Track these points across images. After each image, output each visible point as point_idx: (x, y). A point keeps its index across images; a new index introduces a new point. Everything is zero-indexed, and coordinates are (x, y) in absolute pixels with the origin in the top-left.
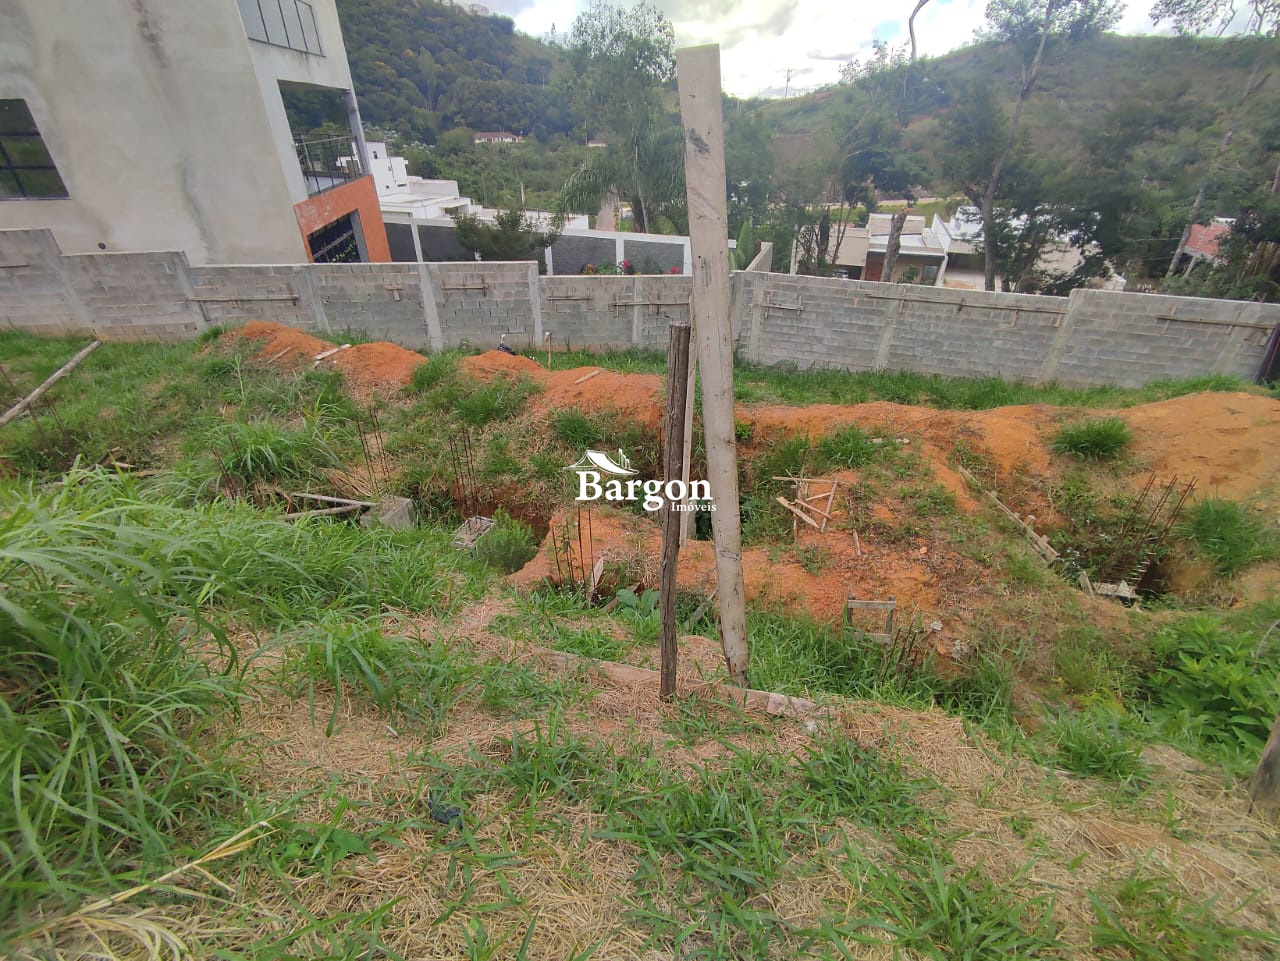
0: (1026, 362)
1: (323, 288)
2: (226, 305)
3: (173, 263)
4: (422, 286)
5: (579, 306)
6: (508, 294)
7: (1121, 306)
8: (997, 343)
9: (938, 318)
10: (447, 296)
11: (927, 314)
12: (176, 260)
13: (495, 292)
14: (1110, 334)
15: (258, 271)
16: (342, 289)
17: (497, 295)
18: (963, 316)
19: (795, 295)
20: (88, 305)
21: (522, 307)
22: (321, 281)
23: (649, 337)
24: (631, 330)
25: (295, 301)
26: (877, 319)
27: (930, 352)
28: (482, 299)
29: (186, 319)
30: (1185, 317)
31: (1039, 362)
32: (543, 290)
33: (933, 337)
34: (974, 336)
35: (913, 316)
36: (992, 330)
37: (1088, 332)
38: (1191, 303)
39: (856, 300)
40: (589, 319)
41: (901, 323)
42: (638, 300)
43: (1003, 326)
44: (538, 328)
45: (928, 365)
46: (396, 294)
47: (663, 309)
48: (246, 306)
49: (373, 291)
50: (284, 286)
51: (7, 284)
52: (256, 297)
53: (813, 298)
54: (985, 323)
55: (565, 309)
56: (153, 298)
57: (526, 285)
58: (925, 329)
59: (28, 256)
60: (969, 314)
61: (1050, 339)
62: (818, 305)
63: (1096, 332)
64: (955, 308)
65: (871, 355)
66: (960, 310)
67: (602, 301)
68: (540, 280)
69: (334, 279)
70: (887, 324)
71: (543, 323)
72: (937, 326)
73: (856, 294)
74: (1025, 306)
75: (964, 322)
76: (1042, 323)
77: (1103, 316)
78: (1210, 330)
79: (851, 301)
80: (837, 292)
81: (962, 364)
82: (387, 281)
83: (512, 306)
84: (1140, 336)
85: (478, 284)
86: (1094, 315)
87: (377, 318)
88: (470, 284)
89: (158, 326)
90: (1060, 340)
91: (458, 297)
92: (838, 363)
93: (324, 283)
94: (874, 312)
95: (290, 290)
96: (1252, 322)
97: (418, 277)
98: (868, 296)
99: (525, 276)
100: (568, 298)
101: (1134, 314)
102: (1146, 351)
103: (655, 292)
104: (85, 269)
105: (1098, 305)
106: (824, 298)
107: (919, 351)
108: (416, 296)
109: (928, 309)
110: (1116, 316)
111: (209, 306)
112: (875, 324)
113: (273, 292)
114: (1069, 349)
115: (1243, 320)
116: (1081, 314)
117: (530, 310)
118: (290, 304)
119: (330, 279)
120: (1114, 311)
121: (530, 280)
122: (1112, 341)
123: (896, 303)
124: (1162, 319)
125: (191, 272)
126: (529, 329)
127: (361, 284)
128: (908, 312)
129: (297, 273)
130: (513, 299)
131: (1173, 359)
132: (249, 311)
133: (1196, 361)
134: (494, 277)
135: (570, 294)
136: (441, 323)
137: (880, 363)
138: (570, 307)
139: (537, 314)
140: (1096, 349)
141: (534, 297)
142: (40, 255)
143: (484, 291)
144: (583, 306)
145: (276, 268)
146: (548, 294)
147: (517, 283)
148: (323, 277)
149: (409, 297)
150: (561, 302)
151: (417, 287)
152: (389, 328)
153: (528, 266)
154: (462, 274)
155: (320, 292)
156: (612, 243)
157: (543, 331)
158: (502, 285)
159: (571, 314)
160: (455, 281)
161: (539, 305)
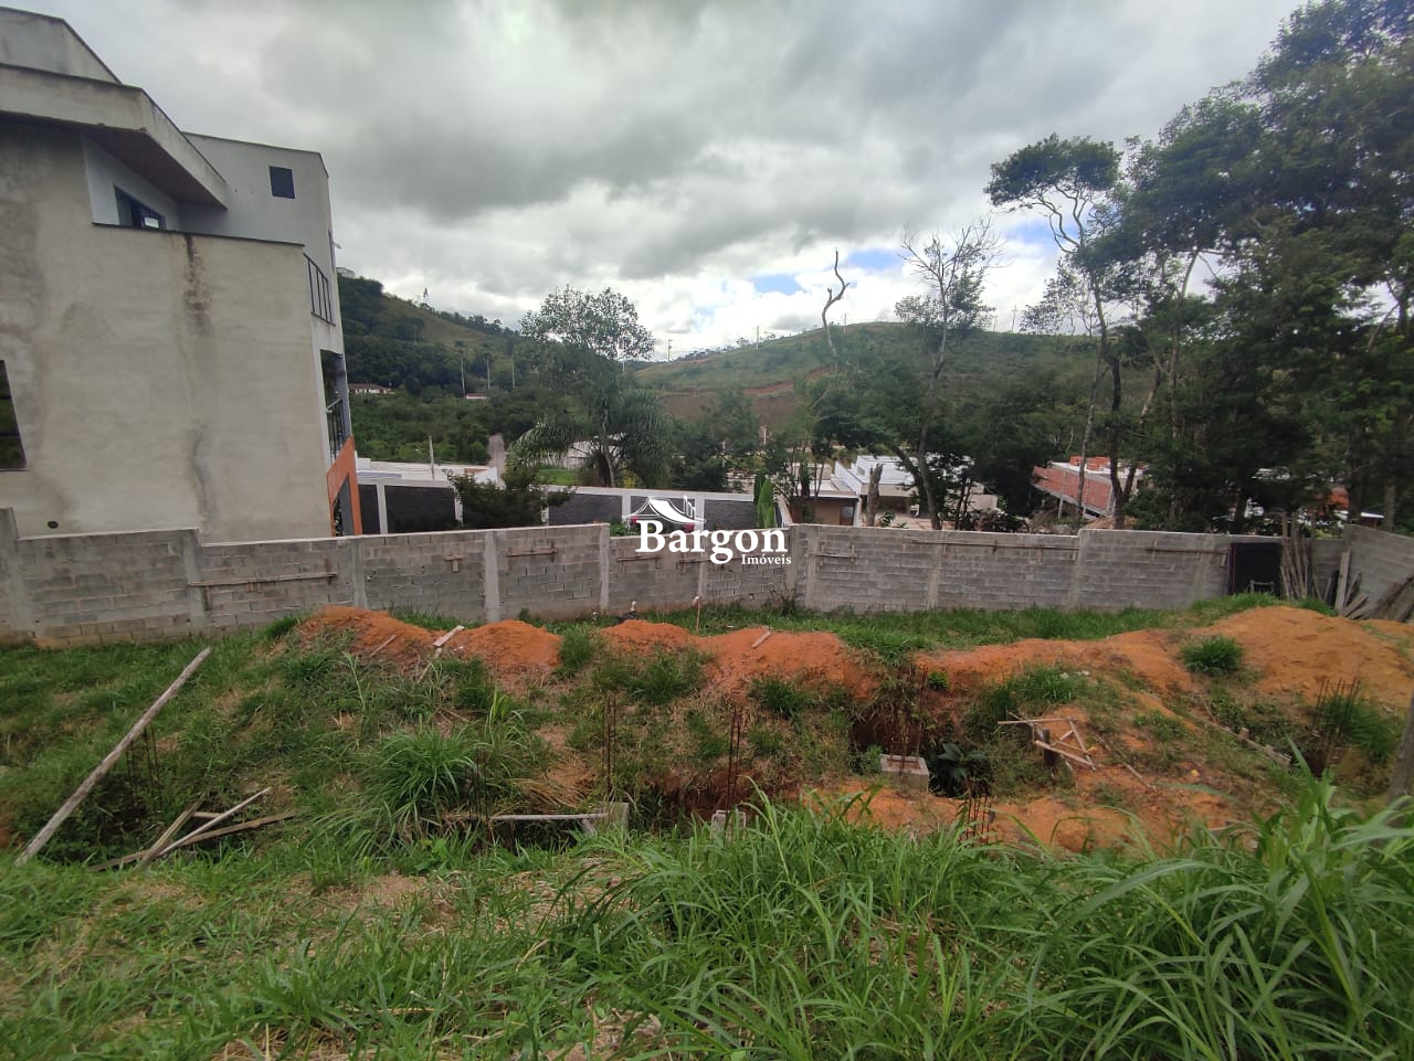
0: (1055, 591)
1: (370, 562)
2: (240, 589)
3: (181, 543)
4: (485, 555)
5: (649, 566)
6: (577, 558)
7: (1118, 541)
8: (1030, 577)
9: (977, 558)
10: (510, 564)
11: (968, 555)
12: (188, 539)
13: (564, 556)
14: (1115, 564)
15: (293, 547)
16: (392, 562)
17: (565, 560)
18: (997, 555)
19: (848, 544)
20: (37, 599)
21: (592, 568)
22: (369, 555)
23: (713, 592)
24: (695, 586)
25: (331, 579)
26: (924, 562)
27: (974, 589)
28: (549, 564)
29: (179, 610)
30: (1165, 548)
31: (1065, 592)
32: (613, 552)
33: (975, 576)
34: (1010, 572)
35: (955, 558)
36: (1024, 566)
37: (1098, 564)
38: (1167, 536)
39: (904, 546)
40: (657, 577)
41: (945, 564)
43: (1032, 563)
44: (605, 592)
45: (974, 600)
46: (455, 564)
48: (267, 588)
49: (429, 562)
50: (322, 563)
52: (282, 577)
53: (866, 546)
54: (1017, 560)
55: (634, 570)
56: (139, 586)
57: (597, 547)
58: (967, 569)
60: (1002, 553)
61: (1070, 571)
62: (870, 553)
63: (1104, 563)
64: (991, 550)
65: (922, 595)
66: (995, 550)
68: (611, 542)
69: (386, 551)
70: (934, 566)
71: (610, 585)
72: (977, 565)
73: (904, 541)
74: (1047, 545)
75: (1000, 560)
76: (1062, 558)
77: (1107, 550)
78: (1185, 557)
79: (899, 547)
80: (887, 539)
81: (1003, 597)
82: (447, 551)
83: (579, 569)
84: (1136, 565)
85: (547, 548)
86: (1100, 549)
87: (428, 593)
88: (538, 549)
89: (134, 622)
90: (1079, 571)
91: (525, 563)
92: (894, 605)
93: (372, 557)
94: (921, 556)
95: (328, 566)
96: (1212, 548)
97: (483, 545)
98: (914, 542)
99: (594, 539)
100: (637, 558)
101: (1129, 547)
102: (1143, 577)
104: (50, 555)
105: (1101, 541)
106: (876, 546)
107: (964, 588)
108: (476, 566)
109: (968, 551)
110: (1116, 550)
111: (217, 591)
112: (924, 567)
113: (305, 570)
114: (1087, 578)
115: (1205, 548)
116: (1092, 549)
117: (598, 573)
118: (324, 582)
119: (380, 553)
120: (1115, 545)
121: (601, 541)
122: (1117, 570)
123: (939, 547)
124: (1150, 550)
125: (200, 552)
126: (596, 593)
127: (416, 555)
128: (951, 555)
129: (341, 547)
130: (581, 562)
131: (1165, 582)
132: (269, 594)
133: (1181, 582)
134: (565, 541)
136: (501, 593)
137: (932, 601)
138: (640, 567)
139: (605, 576)
140: (1107, 577)
141: (604, 560)
143: (553, 556)
144: (652, 564)
145: (316, 544)
146: (618, 555)
147: (587, 546)
148: (372, 549)
149: (469, 568)
150: (629, 564)
151: (480, 556)
152: (439, 603)
153: (599, 528)
154: (530, 539)
155: (365, 568)
156: (619, 499)
157: (610, 594)
158: (571, 549)
159: (639, 575)
160: (523, 547)
161: (607, 567)
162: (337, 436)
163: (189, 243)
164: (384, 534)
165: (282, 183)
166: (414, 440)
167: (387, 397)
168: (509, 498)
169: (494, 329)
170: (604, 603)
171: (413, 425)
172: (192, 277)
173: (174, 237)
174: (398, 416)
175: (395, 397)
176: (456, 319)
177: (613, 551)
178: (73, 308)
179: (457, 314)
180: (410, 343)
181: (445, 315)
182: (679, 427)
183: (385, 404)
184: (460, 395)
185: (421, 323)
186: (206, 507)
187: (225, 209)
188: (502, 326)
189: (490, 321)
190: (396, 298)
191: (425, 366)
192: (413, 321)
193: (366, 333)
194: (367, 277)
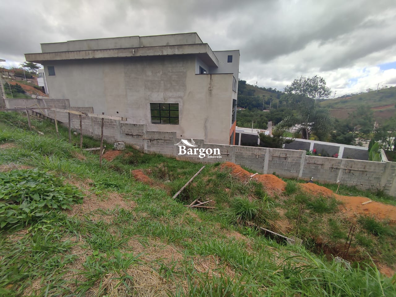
1: (237, 152)
3: (201, 142)
4: (266, 155)
5: (318, 167)
6: (293, 160)
10: (272, 158)
12: (202, 142)
13: (289, 159)
16: (242, 153)
17: (289, 160)
21: (298, 164)
22: (237, 150)
23: (344, 180)
24: (337, 177)
25: (228, 155)
28: (284, 161)
40: (321, 171)
42: (342, 167)
44: (301, 172)
46: (257, 156)
47: (352, 171)
49: (251, 154)
50: (226, 151)
51: (163, 144)
55: (313, 167)
57: (300, 158)
59: (170, 138)
67: (327, 166)
68: (306, 157)
69: (241, 150)
71: (303, 171)
82: (256, 152)
83: (294, 164)
85: (284, 156)
87: (249, 162)
88: (281, 156)
91: (277, 159)
95: (228, 152)
97: (265, 152)
99: (301, 155)
100: (315, 164)
103: (350, 165)
108: (263, 158)
117: (300, 166)
118: (226, 156)
119: (239, 150)
121: (302, 156)
125: (204, 145)
126: (298, 172)
127: (248, 152)
129: (230, 147)
130: (295, 162)
134: (290, 154)
135: (315, 162)
136: (269, 166)
138: (315, 166)
139: (302, 167)
141: (303, 162)
142: (172, 138)
143: (285, 158)
144: (320, 167)
145: (226, 146)
146: (308, 161)
147: (297, 157)
148: (238, 149)
149: (261, 157)
150: (312, 165)
151: (264, 155)
152: (252, 166)
153: (303, 152)
154: (280, 152)
155: (235, 153)
156: (309, 143)
157: (303, 173)
158: (292, 157)
159: (314, 169)
160: (277, 154)
161: (303, 165)
162: (233, 121)
163: (211, 76)
164: (239, 145)
165: (230, 59)
166: (248, 122)
167: (243, 111)
168: (274, 140)
169: (274, 91)
170: (300, 175)
171: (249, 118)
172: (210, 84)
173: (209, 75)
174: (245, 116)
175: (245, 111)
176: (264, 89)
177: (306, 160)
178: (190, 92)
179: (264, 88)
180: (251, 96)
181: (261, 88)
182: (337, 121)
183: (242, 112)
184: (262, 110)
185: (254, 91)
186: (206, 135)
187: (218, 67)
188: (277, 90)
189: (273, 89)
190: (249, 85)
191: (254, 103)
192: (253, 90)
193: (241, 94)
194: (243, 80)
